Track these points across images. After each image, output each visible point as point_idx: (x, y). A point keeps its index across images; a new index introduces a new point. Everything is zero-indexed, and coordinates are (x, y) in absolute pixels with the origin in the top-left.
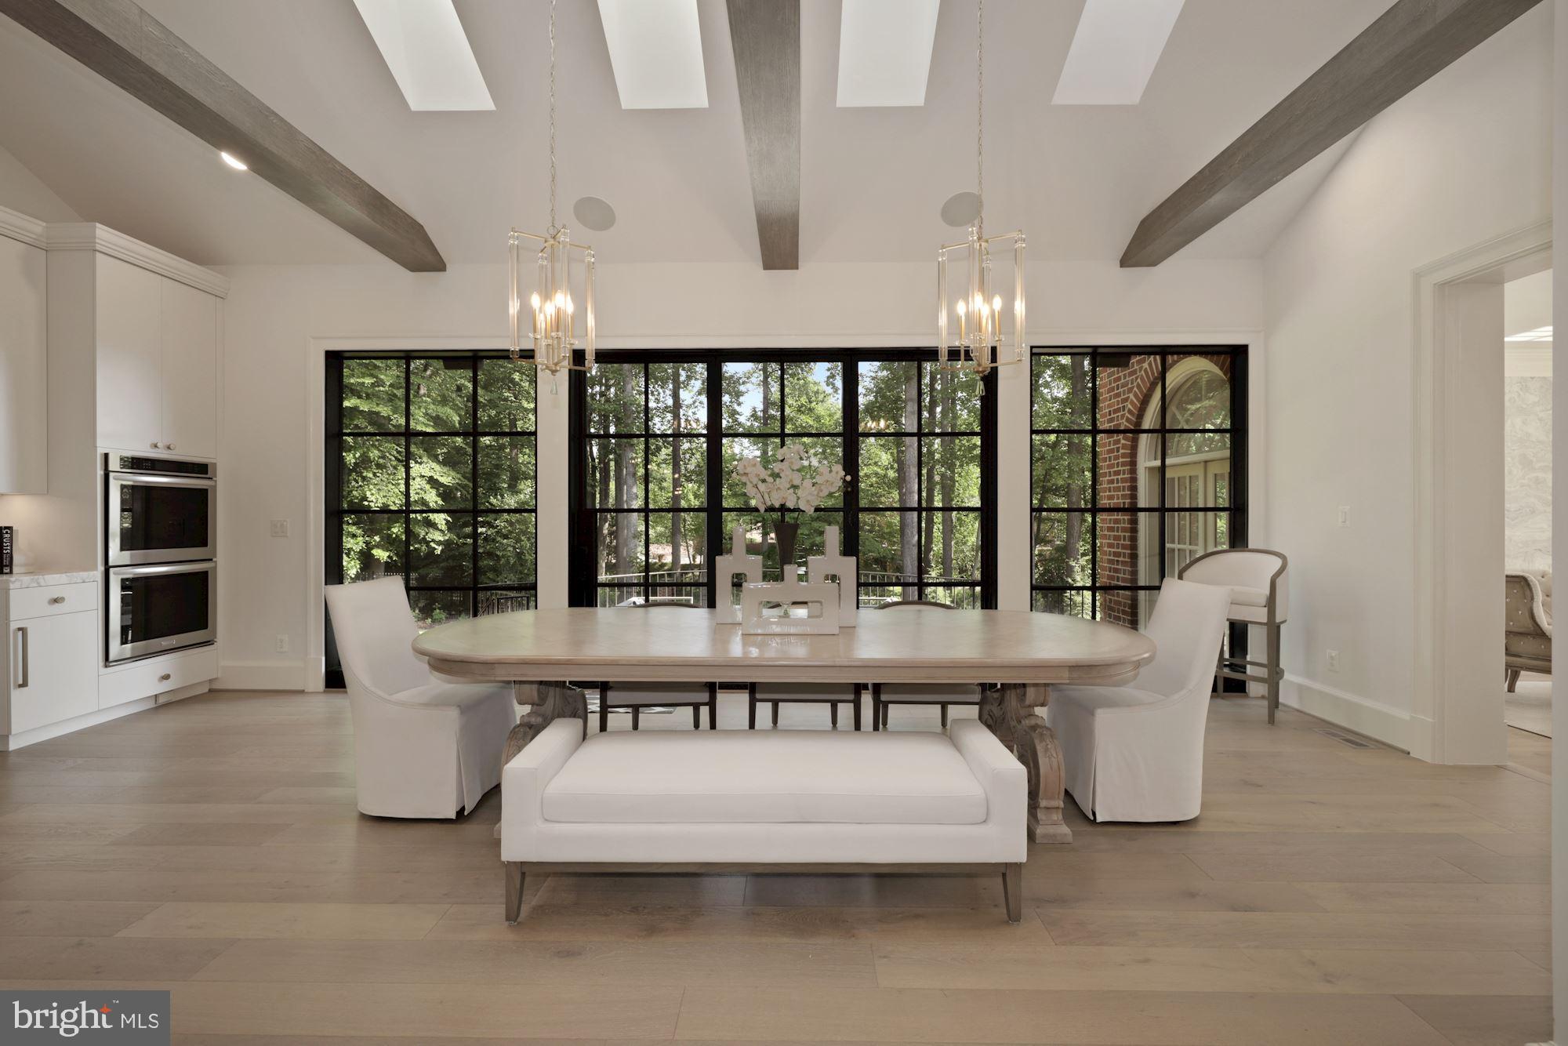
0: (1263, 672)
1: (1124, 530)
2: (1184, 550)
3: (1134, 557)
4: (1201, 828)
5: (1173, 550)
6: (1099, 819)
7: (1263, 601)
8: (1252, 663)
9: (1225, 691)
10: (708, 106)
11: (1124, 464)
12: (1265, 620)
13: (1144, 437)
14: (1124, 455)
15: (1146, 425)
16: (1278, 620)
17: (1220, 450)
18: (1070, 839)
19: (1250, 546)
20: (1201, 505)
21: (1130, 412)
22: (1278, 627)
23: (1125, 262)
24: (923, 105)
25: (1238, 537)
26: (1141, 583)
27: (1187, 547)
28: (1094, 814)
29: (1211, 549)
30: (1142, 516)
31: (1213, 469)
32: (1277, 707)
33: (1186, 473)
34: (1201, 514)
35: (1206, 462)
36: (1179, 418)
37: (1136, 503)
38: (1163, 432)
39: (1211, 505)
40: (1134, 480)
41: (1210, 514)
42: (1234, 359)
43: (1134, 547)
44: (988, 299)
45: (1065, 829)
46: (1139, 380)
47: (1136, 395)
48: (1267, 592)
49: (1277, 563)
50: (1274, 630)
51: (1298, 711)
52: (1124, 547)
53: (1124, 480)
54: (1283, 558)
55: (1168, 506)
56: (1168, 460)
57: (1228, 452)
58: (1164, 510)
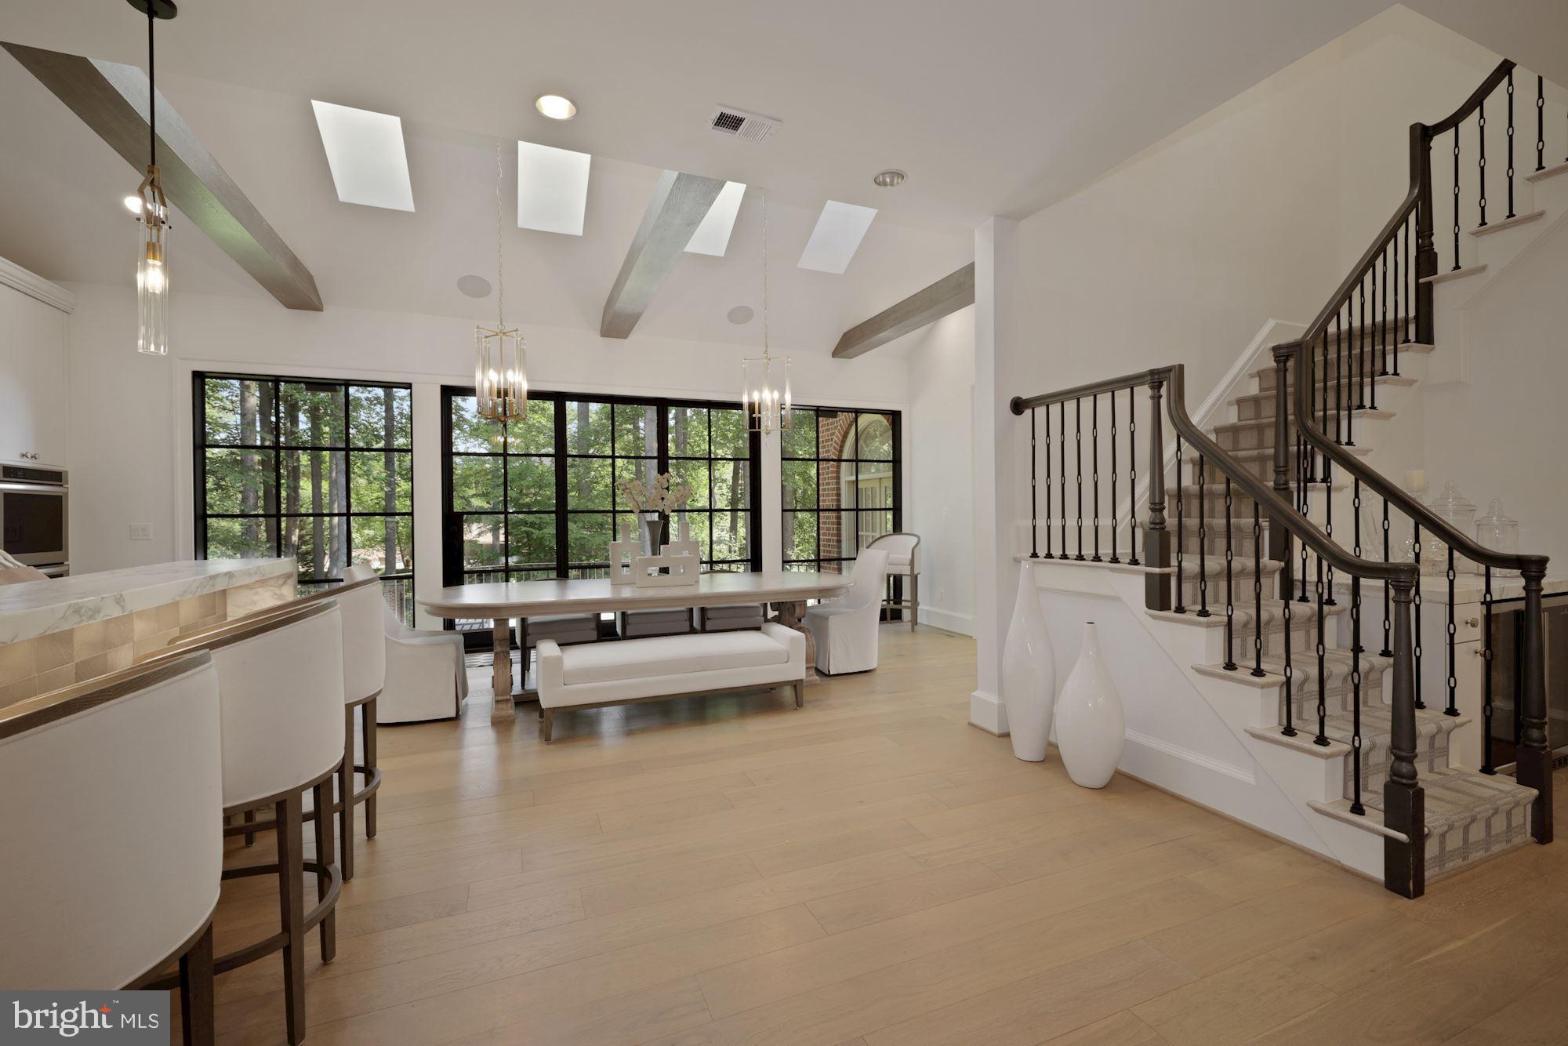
0: (909, 604)
1: (833, 523)
2: (869, 536)
3: (839, 541)
4: (878, 672)
5: (862, 536)
6: (832, 673)
7: (908, 562)
8: (904, 601)
9: (891, 620)
10: (581, 235)
11: (833, 480)
12: (909, 573)
13: (845, 465)
14: (832, 472)
15: (846, 456)
16: (915, 573)
17: (886, 471)
18: (819, 682)
19: (903, 531)
20: (878, 507)
21: (836, 442)
22: (916, 577)
23: (835, 354)
24: (723, 255)
25: (897, 527)
26: (844, 556)
27: (870, 534)
28: (829, 671)
29: (884, 534)
30: (844, 514)
31: (884, 484)
32: (916, 624)
33: (869, 485)
34: (878, 512)
35: (880, 479)
36: (866, 453)
37: (840, 505)
38: (856, 461)
39: (883, 507)
40: (839, 489)
41: (883, 512)
42: (895, 417)
43: (839, 535)
44: (772, 391)
45: (817, 678)
46: (841, 422)
47: (839, 432)
48: (910, 556)
49: (915, 540)
50: (914, 579)
51: (927, 626)
52: (833, 535)
53: (833, 489)
54: (918, 537)
55: (860, 507)
56: (859, 478)
57: (891, 474)
58: (857, 510)
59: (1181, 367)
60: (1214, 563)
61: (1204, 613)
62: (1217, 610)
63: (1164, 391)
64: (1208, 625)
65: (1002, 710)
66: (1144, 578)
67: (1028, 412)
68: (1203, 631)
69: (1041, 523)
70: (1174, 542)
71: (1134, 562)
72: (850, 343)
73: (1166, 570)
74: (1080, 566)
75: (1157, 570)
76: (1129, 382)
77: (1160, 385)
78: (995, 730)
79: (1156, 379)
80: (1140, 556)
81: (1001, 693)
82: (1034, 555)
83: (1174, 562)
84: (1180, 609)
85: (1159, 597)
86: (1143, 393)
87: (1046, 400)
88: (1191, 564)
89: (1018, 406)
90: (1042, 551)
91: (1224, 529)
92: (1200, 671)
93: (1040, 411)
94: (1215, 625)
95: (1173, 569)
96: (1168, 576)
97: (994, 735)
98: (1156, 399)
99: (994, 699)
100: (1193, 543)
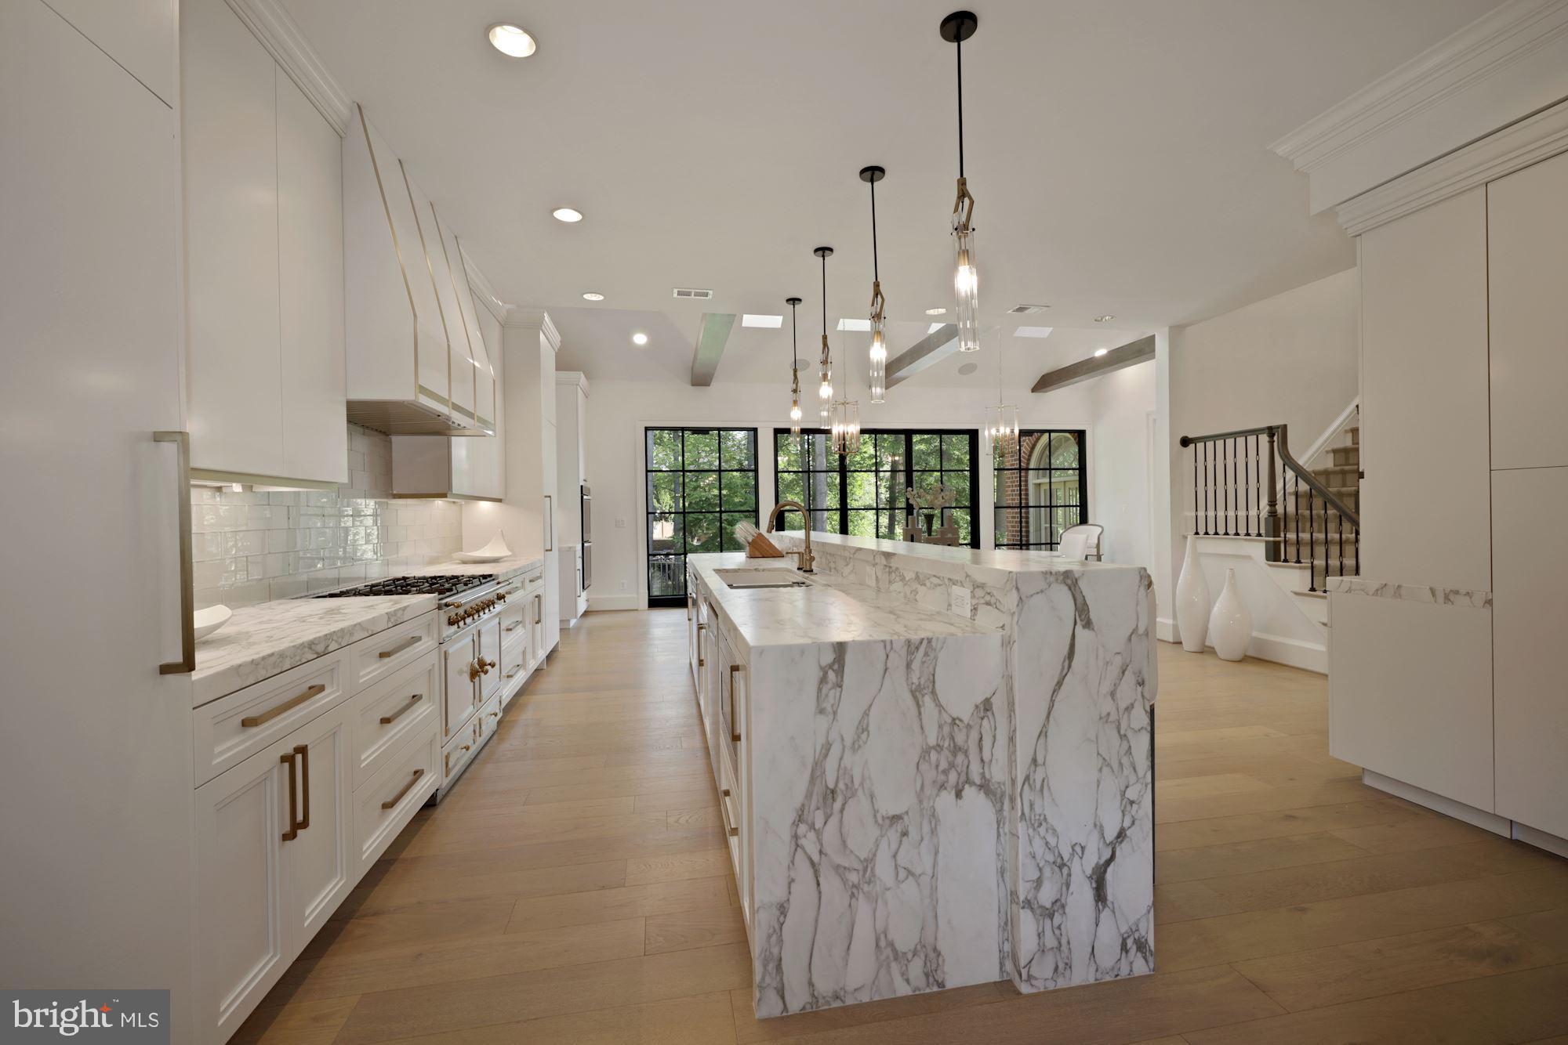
7: (1095, 546)
11: (1016, 486)
12: (1096, 554)
13: (1031, 472)
15: (1031, 466)
17: (1073, 477)
19: (1089, 523)
23: (1034, 390)
25: (1084, 519)
26: (1031, 542)
29: (1073, 525)
30: (1031, 510)
31: (1068, 485)
34: (1067, 508)
35: (1065, 482)
36: (1056, 462)
37: (1028, 504)
38: (1050, 469)
39: (1070, 504)
41: (1072, 508)
42: (1080, 436)
46: (1033, 439)
47: (1029, 446)
48: (1096, 542)
49: (1100, 530)
54: (1102, 527)
55: (1052, 505)
56: (1052, 481)
57: (1077, 478)
58: (1051, 507)
59: (1285, 426)
60: (1305, 536)
61: (1298, 561)
62: (1306, 562)
63: (1275, 438)
64: (1300, 568)
65: (1176, 628)
66: (1264, 544)
67: (1192, 446)
68: (1297, 572)
69: (1201, 514)
70: (1282, 524)
71: (1259, 535)
72: (1046, 382)
73: (1277, 539)
74: (1226, 538)
75: (1272, 539)
76: (1256, 432)
77: (1274, 435)
78: (1171, 640)
79: (1271, 431)
80: (1262, 531)
81: (1175, 617)
82: (1197, 533)
83: (1282, 535)
84: (1286, 561)
85: (1274, 554)
86: (1264, 439)
87: (1204, 439)
88: (1292, 536)
89: (1185, 442)
90: (1202, 531)
91: (1309, 517)
92: (1296, 594)
93: (1200, 446)
94: (1305, 568)
95: (1281, 539)
96: (1279, 542)
97: (1169, 642)
98: (1271, 443)
99: (1170, 622)
100: (1293, 525)
